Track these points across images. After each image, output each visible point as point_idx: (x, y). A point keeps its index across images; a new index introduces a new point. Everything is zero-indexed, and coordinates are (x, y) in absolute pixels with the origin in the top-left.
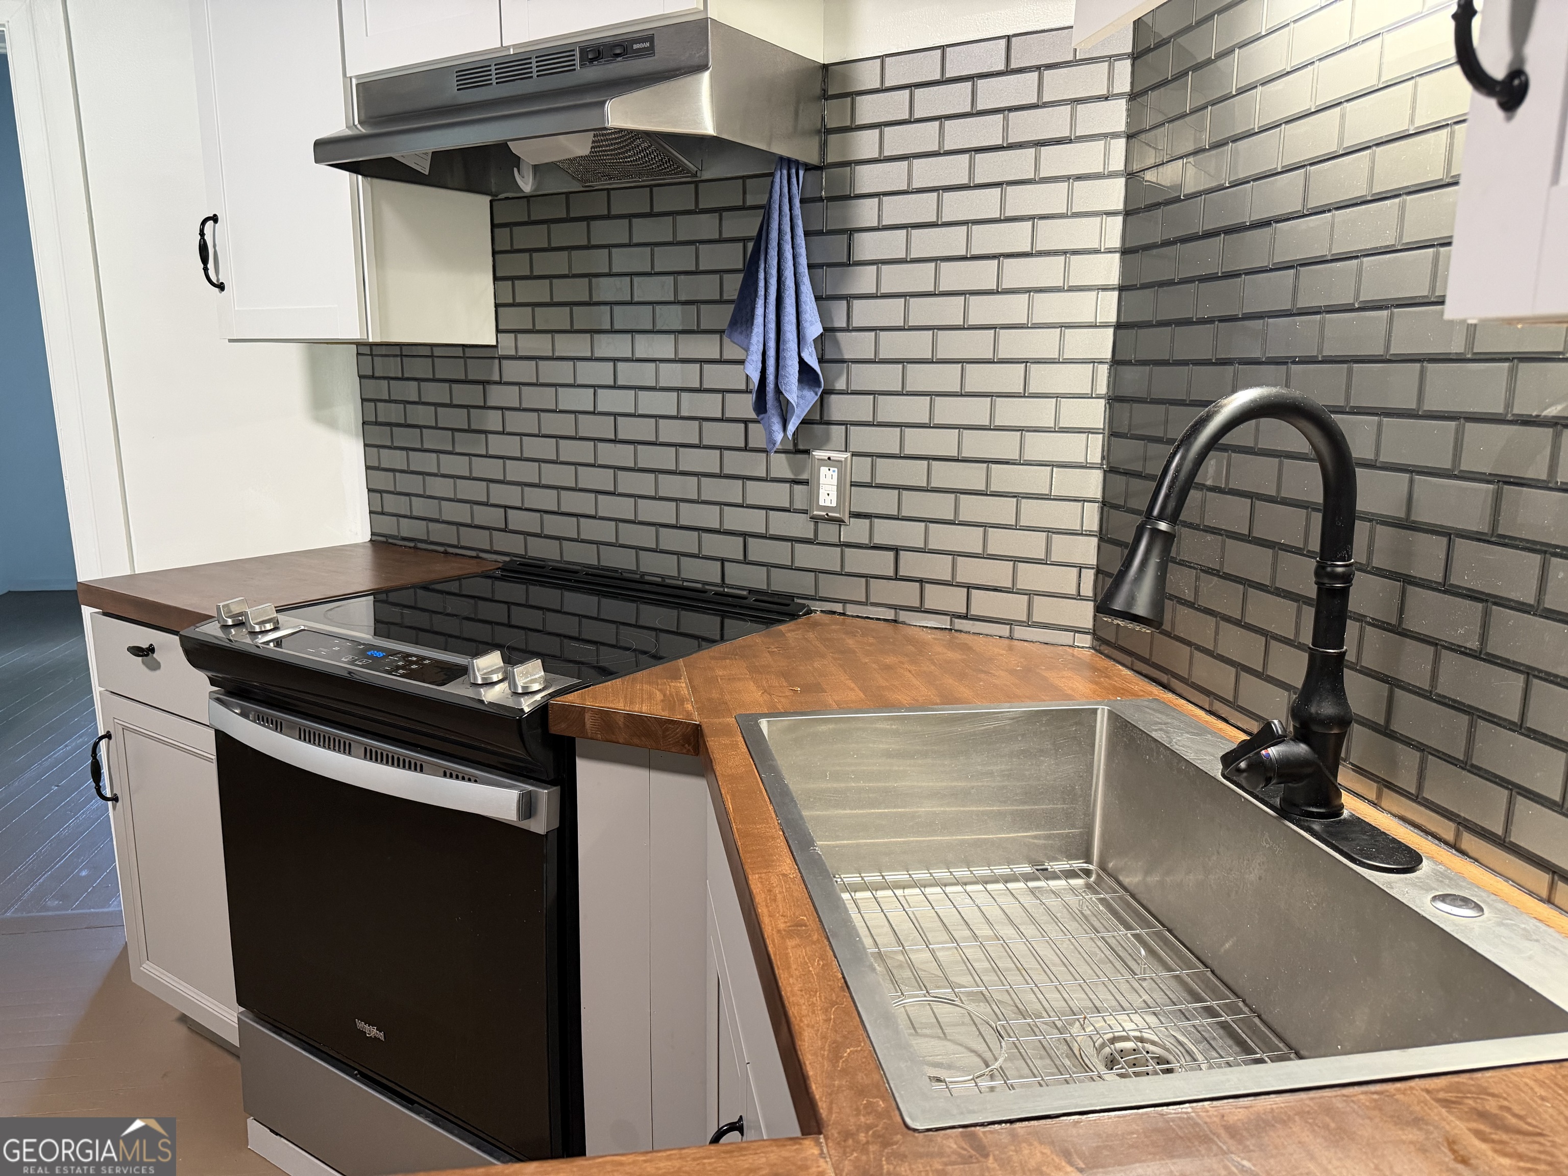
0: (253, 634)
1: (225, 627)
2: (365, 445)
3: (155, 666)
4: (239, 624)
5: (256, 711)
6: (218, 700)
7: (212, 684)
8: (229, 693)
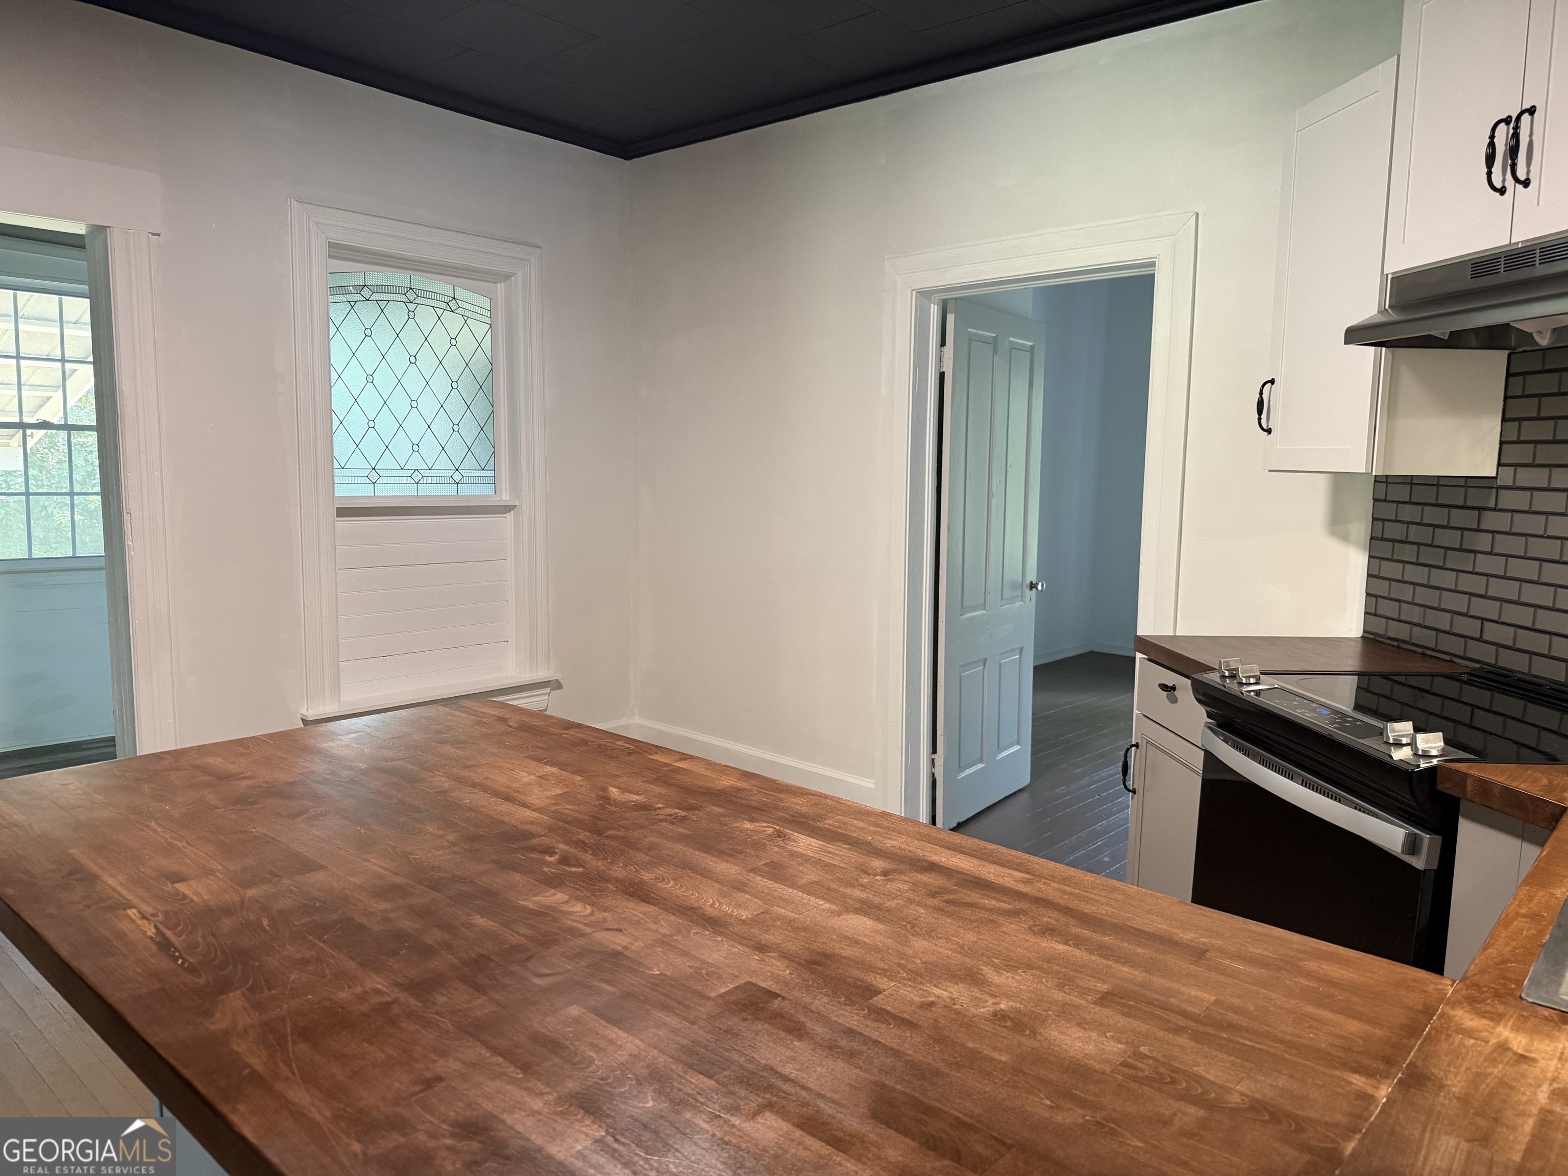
0: (1241, 684)
1: (1223, 677)
2: (1370, 557)
3: (1174, 700)
4: (1233, 677)
5: (1234, 741)
6: (1210, 728)
7: (1209, 717)
8: (1219, 726)
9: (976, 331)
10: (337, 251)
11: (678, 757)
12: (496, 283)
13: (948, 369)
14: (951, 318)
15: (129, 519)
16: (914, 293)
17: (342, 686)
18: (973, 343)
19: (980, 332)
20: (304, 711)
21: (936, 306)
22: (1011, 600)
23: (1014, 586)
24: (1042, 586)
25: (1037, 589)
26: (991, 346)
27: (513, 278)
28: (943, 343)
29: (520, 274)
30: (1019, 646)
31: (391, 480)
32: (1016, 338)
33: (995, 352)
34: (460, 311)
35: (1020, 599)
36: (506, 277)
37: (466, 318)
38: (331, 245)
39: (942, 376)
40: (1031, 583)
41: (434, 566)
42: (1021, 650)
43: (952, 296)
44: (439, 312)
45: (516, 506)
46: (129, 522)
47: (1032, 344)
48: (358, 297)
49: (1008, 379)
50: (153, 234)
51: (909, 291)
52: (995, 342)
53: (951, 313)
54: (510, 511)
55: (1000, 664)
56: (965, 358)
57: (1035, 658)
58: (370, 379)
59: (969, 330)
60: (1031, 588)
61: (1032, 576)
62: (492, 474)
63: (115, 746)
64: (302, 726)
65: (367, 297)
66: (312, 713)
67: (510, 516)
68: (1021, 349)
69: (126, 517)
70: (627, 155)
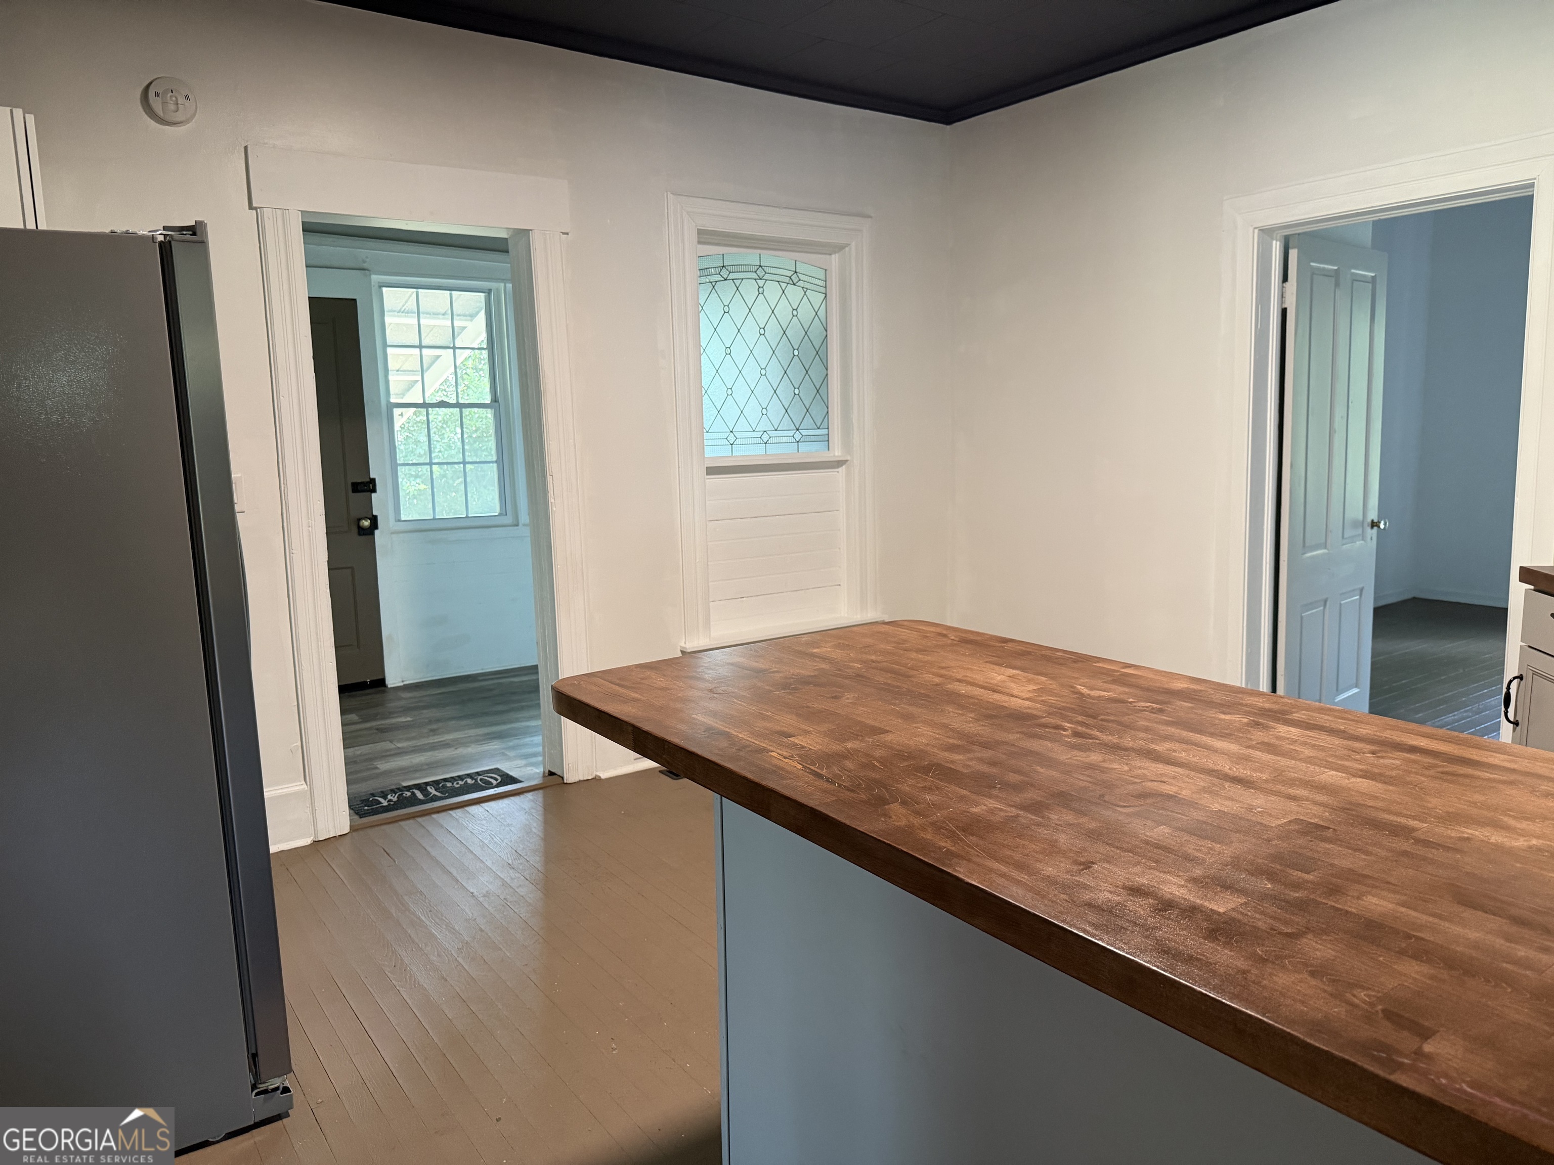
9: (1318, 265)
10: (705, 236)
11: (1122, 665)
12: (830, 254)
13: (1291, 304)
14: (1293, 254)
15: (551, 480)
16: (1256, 231)
17: (711, 623)
18: (1315, 277)
19: (1322, 266)
20: (683, 644)
21: (1278, 243)
22: (1353, 539)
23: (1356, 524)
24: (1385, 524)
25: (1379, 527)
26: (1333, 279)
27: (847, 249)
28: (1285, 279)
29: (853, 244)
30: (1361, 586)
31: (745, 441)
32: (1360, 270)
33: (1337, 285)
34: (801, 283)
35: (1361, 538)
36: (840, 248)
37: (805, 290)
38: (700, 232)
39: (1284, 312)
40: (1372, 521)
41: (781, 517)
42: (1362, 590)
43: (1297, 232)
44: (784, 285)
45: (847, 461)
46: (551, 482)
47: (1373, 275)
48: (718, 278)
49: (1349, 313)
50: (564, 233)
51: (1251, 229)
52: (1336, 276)
53: (1292, 248)
54: (842, 466)
55: (1341, 605)
56: (1307, 293)
57: (1375, 599)
58: (728, 351)
59: (1312, 264)
60: (1372, 527)
61: (1373, 515)
62: (825, 432)
63: (537, 673)
64: (681, 655)
65: (725, 276)
66: (690, 646)
67: (843, 470)
68: (1363, 280)
69: (549, 478)
70: (948, 121)
